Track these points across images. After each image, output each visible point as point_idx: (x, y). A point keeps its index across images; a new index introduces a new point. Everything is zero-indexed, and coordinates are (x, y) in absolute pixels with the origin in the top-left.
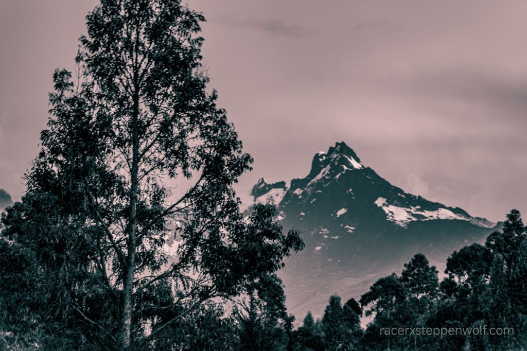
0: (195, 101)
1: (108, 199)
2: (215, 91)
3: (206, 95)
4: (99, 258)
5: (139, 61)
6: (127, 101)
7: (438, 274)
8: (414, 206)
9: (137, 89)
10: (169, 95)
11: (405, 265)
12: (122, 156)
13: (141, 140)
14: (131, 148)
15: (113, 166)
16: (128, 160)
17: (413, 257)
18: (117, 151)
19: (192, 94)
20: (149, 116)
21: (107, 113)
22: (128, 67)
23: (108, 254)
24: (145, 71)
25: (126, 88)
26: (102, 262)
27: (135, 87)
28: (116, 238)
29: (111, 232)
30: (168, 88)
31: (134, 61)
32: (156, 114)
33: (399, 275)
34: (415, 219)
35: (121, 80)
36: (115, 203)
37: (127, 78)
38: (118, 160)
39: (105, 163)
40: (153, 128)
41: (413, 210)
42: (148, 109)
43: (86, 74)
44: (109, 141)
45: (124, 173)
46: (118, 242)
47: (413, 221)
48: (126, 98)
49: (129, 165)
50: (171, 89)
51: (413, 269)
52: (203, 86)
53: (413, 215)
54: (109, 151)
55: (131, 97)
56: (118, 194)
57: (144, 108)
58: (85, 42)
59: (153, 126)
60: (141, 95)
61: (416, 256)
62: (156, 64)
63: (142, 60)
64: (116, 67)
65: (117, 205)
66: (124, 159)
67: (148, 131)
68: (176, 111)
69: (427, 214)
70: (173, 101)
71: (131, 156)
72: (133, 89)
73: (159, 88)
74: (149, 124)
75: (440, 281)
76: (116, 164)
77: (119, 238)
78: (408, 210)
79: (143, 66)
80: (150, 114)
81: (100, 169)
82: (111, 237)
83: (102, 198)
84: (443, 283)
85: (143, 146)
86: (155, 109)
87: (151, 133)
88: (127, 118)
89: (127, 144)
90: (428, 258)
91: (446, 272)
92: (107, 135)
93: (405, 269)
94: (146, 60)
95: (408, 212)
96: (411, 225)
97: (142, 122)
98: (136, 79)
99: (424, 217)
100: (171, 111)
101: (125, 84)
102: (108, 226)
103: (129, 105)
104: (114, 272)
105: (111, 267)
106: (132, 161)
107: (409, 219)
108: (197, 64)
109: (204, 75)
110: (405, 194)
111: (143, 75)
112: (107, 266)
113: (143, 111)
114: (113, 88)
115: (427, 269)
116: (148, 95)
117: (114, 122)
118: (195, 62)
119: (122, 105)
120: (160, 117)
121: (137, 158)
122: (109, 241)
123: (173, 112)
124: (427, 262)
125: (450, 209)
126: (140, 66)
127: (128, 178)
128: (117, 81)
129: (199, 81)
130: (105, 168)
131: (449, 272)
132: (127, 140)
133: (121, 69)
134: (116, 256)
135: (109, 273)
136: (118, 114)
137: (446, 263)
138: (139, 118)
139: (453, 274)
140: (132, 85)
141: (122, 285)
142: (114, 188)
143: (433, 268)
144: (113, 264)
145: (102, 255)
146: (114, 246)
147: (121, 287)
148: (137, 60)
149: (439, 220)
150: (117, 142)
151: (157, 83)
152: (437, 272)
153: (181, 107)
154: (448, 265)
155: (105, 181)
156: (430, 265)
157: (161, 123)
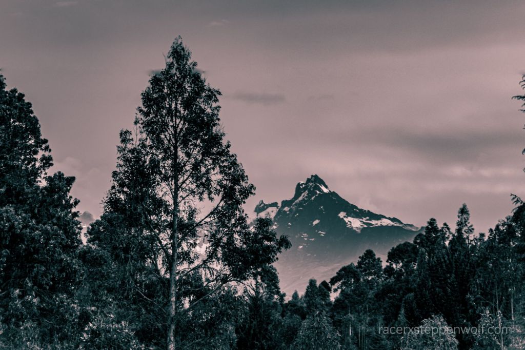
0: (216, 149)
1: (158, 217)
2: (229, 142)
3: (223, 145)
4: (153, 257)
5: (177, 123)
6: (170, 150)
7: (382, 263)
8: (365, 217)
9: (177, 142)
10: (198, 146)
11: (360, 257)
12: (167, 187)
13: (180, 176)
14: (173, 182)
15: (161, 194)
16: (171, 190)
17: (365, 252)
18: (163, 184)
19: (213, 144)
20: (184, 160)
21: (157, 158)
22: (170, 127)
23: (159, 253)
24: (182, 129)
25: (169, 141)
26: (155, 259)
27: (175, 140)
28: (164, 243)
29: (161, 238)
30: (197, 140)
31: (174, 123)
32: (190, 158)
33: (356, 264)
34: (365, 226)
35: (165, 136)
36: (163, 219)
37: (170, 134)
38: (164, 190)
39: (156, 192)
40: (187, 168)
41: (364, 220)
42: (184, 155)
43: (141, 132)
44: (158, 177)
45: (169, 199)
46: (165, 245)
47: (364, 228)
48: (169, 148)
49: (172, 193)
50: (199, 141)
51: (365, 260)
52: (221, 139)
53: (364, 223)
54: (158, 184)
55: (172, 147)
56: (165, 213)
57: (181, 154)
58: (141, 111)
59: (187, 166)
60: (179, 146)
61: (367, 251)
62: (188, 125)
63: (180, 122)
64: (162, 127)
65: (164, 221)
66: (168, 189)
67: (184, 170)
68: (203, 156)
69: (374, 222)
70: (201, 149)
71: (173, 187)
72: (174, 141)
73: (191, 141)
74: (185, 165)
75: (383, 268)
76: (163, 193)
77: (166, 242)
78: (361, 220)
79: (180, 126)
80: (186, 159)
81: (152, 197)
82: (160, 242)
83: (154, 216)
84: (385, 269)
85: (181, 180)
86: (188, 155)
87: (186, 171)
88: (170, 162)
89: (170, 179)
90: (375, 252)
91: (387, 261)
92: (156, 173)
93: (360, 260)
94: (182, 122)
95: (361, 221)
96: (363, 230)
97: (180, 164)
98: (175, 135)
99: (372, 225)
100: (199, 156)
101: (168, 139)
102: (159, 234)
103: (171, 153)
104: (163, 266)
105: (161, 262)
106: (173, 190)
107: (362, 226)
108: (217, 124)
109: (221, 131)
110: (359, 209)
111: (180, 132)
112: (158, 262)
113: (180, 157)
114: (160, 141)
115: (374, 260)
116: (183, 146)
117: (161, 164)
118: (215, 122)
119: (166, 152)
120: (192, 160)
121: (177, 188)
122: (160, 245)
123: (201, 157)
124: (375, 255)
125: (389, 219)
126: (178, 126)
127: (171, 202)
128: (163, 136)
129: (218, 135)
130: (155, 196)
131: (390, 261)
132: (170, 176)
133: (166, 129)
134: (164, 255)
135: (160, 266)
136: (164, 159)
137: (387, 256)
138: (178, 161)
139: (392, 263)
140: (173, 139)
141: (169, 274)
142: (162, 209)
143: (379, 259)
144: (163, 261)
145: (155, 254)
146: (163, 248)
147: (168, 276)
148: (176, 122)
149: (382, 226)
150: (163, 177)
151: (190, 137)
152: (381, 262)
153: (206, 153)
154: (388, 256)
155: (156, 204)
156: (377, 257)
157: (193, 165)
